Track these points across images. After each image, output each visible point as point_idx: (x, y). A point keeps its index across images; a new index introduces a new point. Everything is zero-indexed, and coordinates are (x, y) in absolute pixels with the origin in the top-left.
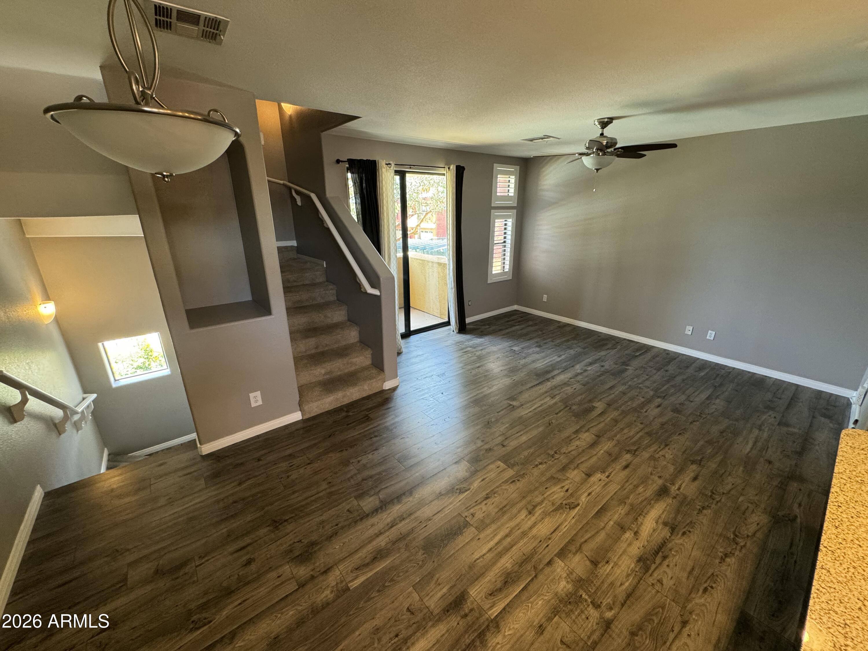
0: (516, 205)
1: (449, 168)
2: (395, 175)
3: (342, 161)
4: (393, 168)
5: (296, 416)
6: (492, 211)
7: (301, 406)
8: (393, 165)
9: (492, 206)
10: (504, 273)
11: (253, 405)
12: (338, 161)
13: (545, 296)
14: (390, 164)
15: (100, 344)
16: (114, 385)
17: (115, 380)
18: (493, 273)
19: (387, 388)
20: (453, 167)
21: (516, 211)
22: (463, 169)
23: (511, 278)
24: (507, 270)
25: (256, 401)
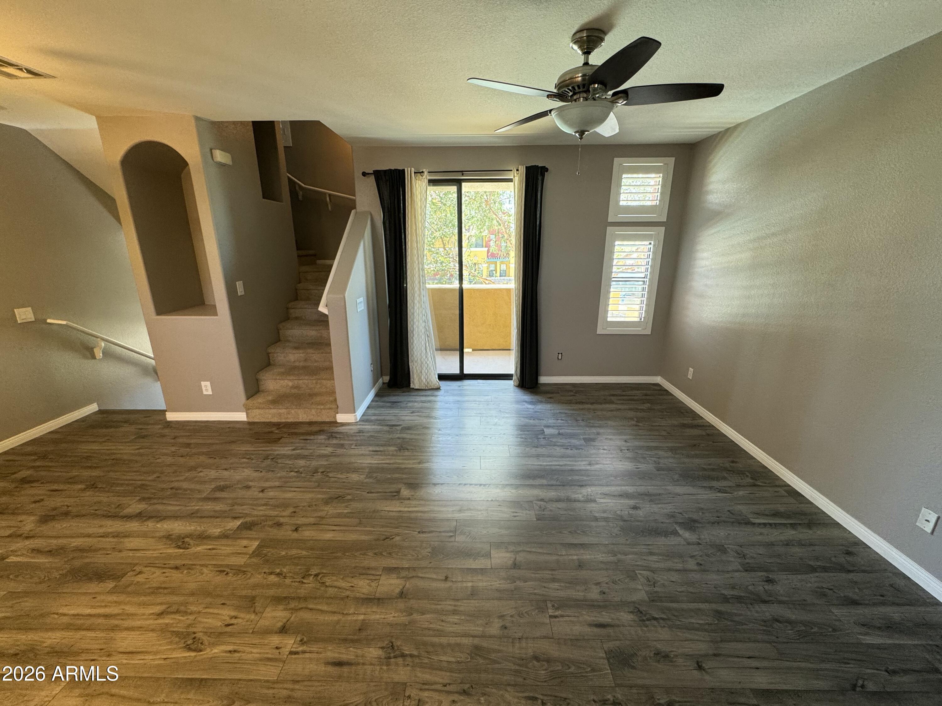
0: (664, 220)
1: (516, 170)
2: (429, 185)
3: (368, 174)
4: (427, 176)
5: (241, 416)
6: (609, 229)
7: (249, 408)
8: (426, 173)
9: (610, 220)
10: (635, 323)
11: (203, 393)
12: (364, 174)
13: (691, 370)
14: (423, 172)
18: (610, 320)
19: (340, 421)
20: (522, 170)
21: (664, 228)
22: (544, 170)
23: (648, 332)
24: (642, 320)
25: (207, 390)
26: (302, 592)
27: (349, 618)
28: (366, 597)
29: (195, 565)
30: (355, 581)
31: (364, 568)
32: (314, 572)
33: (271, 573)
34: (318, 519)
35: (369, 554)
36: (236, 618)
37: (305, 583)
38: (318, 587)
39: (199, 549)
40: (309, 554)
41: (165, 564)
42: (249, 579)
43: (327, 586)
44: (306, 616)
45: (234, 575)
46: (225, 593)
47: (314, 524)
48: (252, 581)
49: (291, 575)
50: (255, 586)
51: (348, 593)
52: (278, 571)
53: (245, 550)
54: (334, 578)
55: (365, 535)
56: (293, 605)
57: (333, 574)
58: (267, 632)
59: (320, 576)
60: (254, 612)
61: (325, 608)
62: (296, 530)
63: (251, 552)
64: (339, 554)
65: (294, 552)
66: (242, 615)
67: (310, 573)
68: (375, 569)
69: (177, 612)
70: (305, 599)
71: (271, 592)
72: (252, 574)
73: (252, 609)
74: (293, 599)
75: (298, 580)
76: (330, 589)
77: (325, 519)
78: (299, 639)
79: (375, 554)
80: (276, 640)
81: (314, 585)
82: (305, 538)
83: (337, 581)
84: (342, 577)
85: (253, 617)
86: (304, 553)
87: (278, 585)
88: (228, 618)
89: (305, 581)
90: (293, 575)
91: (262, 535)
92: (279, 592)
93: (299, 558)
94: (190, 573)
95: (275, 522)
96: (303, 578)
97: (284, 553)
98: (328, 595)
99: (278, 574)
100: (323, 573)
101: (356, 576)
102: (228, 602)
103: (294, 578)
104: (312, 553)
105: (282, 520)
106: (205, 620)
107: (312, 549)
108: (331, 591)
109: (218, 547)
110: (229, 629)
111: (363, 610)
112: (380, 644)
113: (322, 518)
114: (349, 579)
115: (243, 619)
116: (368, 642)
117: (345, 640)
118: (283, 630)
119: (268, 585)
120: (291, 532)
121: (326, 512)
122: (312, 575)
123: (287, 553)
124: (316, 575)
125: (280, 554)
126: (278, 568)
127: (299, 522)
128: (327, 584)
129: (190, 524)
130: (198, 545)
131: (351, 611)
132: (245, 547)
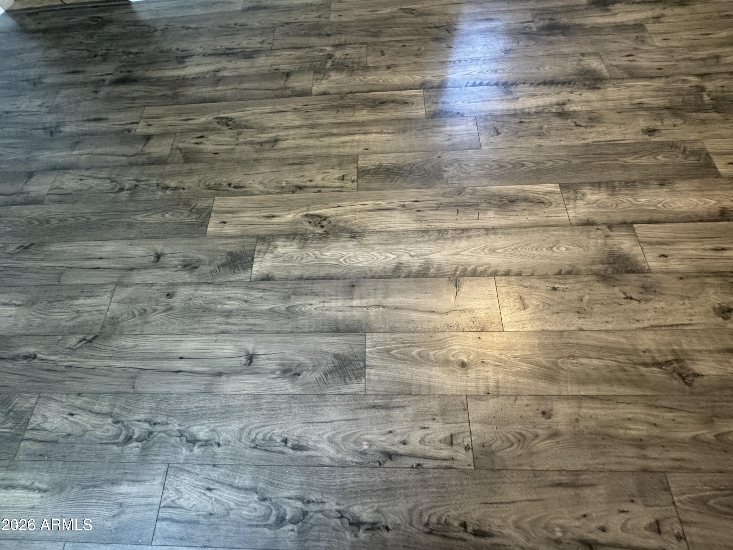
26: (135, 171)
27: (86, 151)
28: (68, 171)
29: (278, 193)
30: (78, 186)
31: (65, 202)
32: (124, 195)
33: (176, 189)
34: (125, 281)
35: (56, 222)
36: (197, 143)
37: (133, 180)
38: (119, 177)
39: (289, 217)
40: (133, 217)
41: (318, 191)
42: (200, 181)
43: (109, 178)
44: (128, 150)
45: (220, 184)
46: (220, 164)
47: (132, 269)
48: (195, 179)
49: (151, 188)
50: (190, 173)
51: (86, 173)
52: (168, 192)
53: (224, 218)
54: (100, 188)
55: (55, 251)
56: (143, 159)
57: (102, 192)
58: (162, 135)
59: (117, 189)
60: (181, 149)
61: (110, 158)
62: (158, 256)
63: (213, 215)
64: (94, 219)
65: (155, 219)
66: (191, 146)
67: (129, 192)
68: (52, 202)
69: (261, 144)
70: (131, 165)
71: (168, 169)
72: (198, 186)
73: (183, 151)
74: (143, 164)
75: (142, 183)
76: (106, 176)
77: (115, 280)
78: (132, 132)
79: (48, 222)
80: (152, 130)
81: (123, 179)
82: (142, 242)
83: (98, 185)
84: (92, 190)
85: (180, 145)
86: (140, 218)
87: (163, 176)
88: (205, 142)
89: (134, 182)
90: (149, 188)
91: (207, 244)
92: (160, 169)
93: (146, 210)
94: (277, 182)
95: (197, 271)
96: (136, 186)
97: (167, 216)
98: (108, 169)
99: (166, 188)
100: (114, 193)
101: (75, 191)
102: (212, 156)
103: (147, 184)
104: (129, 218)
105: (186, 276)
106: (227, 139)
107: (130, 224)
108: (104, 174)
109: (263, 220)
110: (199, 134)
111: (72, 158)
112: (61, 134)
113: (120, 284)
114: (85, 187)
115: (189, 143)
116: (72, 135)
117: (91, 134)
118: (148, 138)
119: (175, 175)
120: (166, 252)
121: (115, 298)
122: (127, 190)
123: (163, 216)
124: (122, 189)
125: (172, 215)
126: (169, 195)
127: (157, 272)
128: (108, 181)
129: (338, 260)
130: (294, 222)
131: (83, 158)
132: (224, 222)
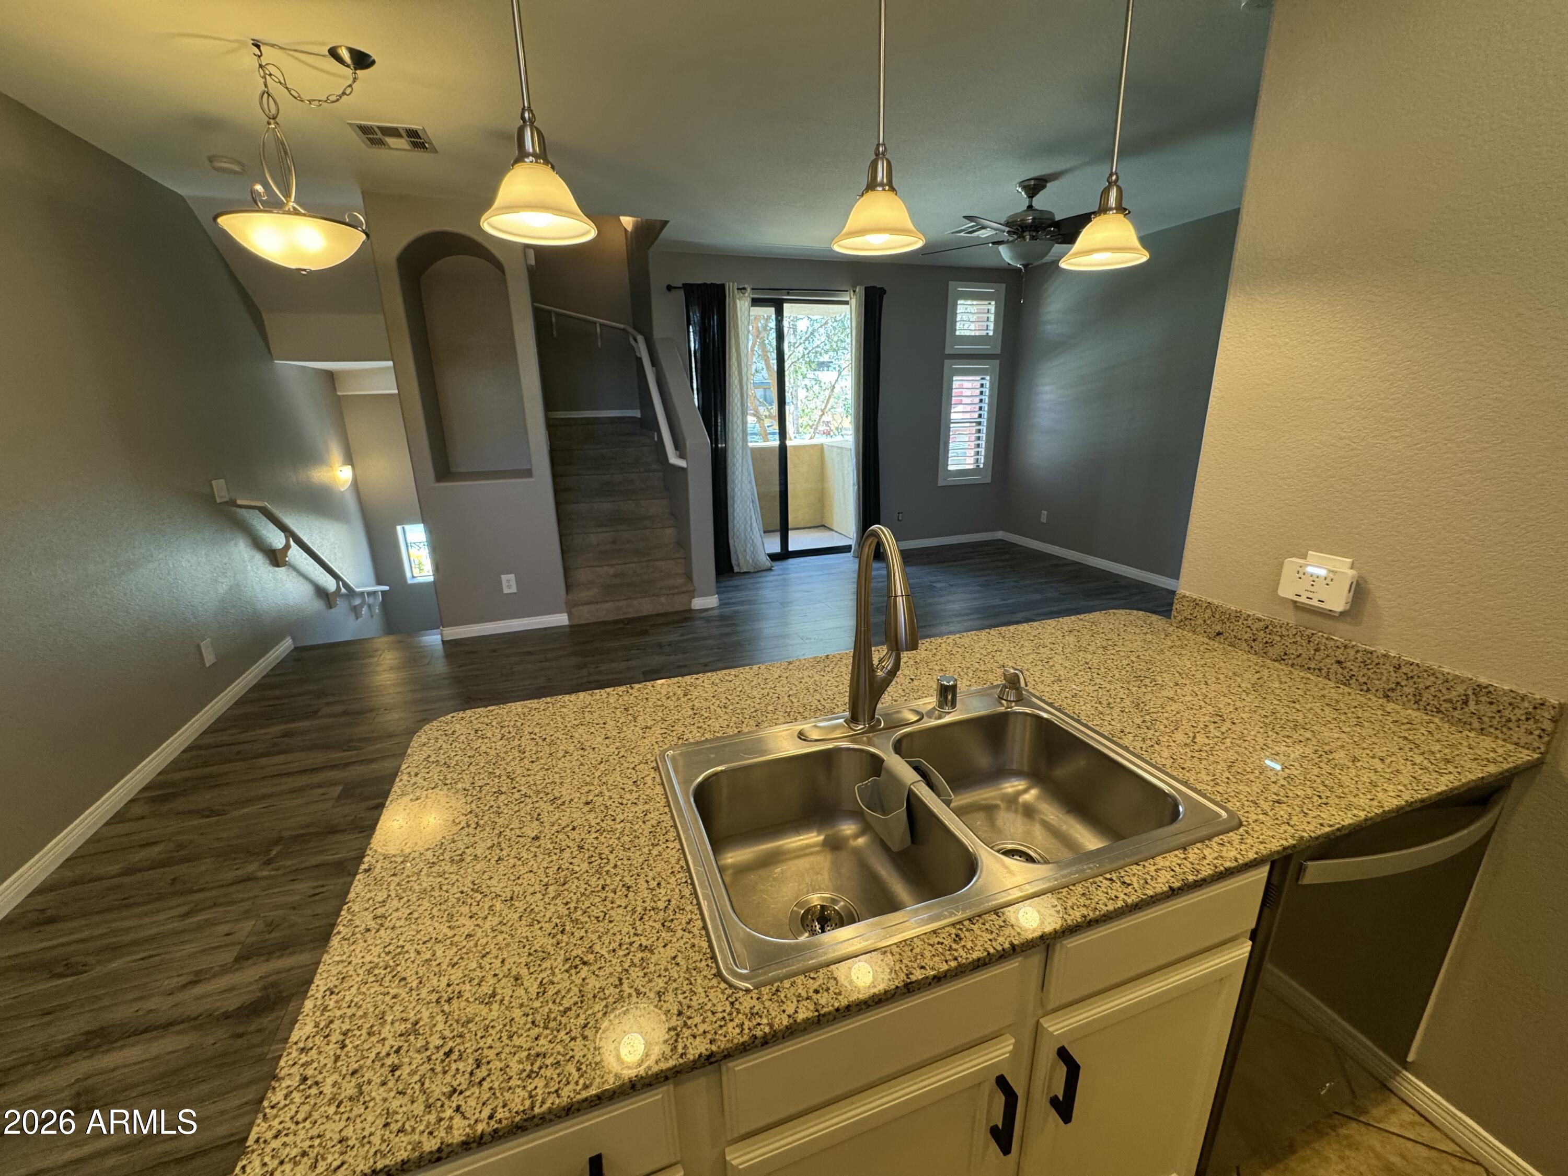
0: (999, 352)
1: (854, 291)
2: (753, 306)
3: (675, 288)
4: (749, 295)
5: (561, 619)
6: (947, 362)
7: (570, 608)
8: (749, 290)
9: (947, 352)
10: (976, 471)
11: (506, 591)
12: (669, 288)
13: (1045, 512)
14: (744, 289)
15: (399, 528)
16: (410, 581)
17: (413, 577)
18: (950, 468)
19: (697, 608)
20: (860, 290)
21: (998, 361)
22: (882, 292)
23: (988, 480)
24: (982, 466)
25: (509, 587)
